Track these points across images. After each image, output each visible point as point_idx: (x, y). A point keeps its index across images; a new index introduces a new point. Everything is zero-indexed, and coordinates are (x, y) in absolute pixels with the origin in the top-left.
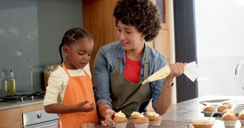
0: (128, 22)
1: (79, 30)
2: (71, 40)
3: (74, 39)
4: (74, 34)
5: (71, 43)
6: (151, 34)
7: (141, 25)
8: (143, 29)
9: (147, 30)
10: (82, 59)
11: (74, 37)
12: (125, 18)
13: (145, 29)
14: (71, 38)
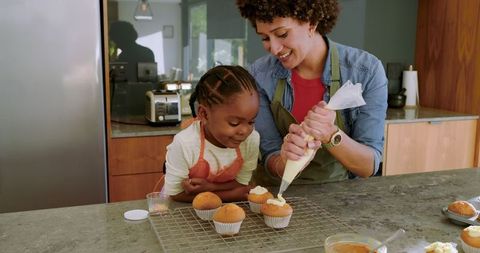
0: (271, 13)
1: (230, 73)
2: (214, 96)
3: (219, 95)
4: (219, 83)
5: (215, 102)
6: (325, 17)
7: (298, 9)
8: (307, 15)
9: (314, 13)
10: (237, 134)
11: (220, 89)
12: (263, 10)
13: (310, 12)
14: (214, 91)
